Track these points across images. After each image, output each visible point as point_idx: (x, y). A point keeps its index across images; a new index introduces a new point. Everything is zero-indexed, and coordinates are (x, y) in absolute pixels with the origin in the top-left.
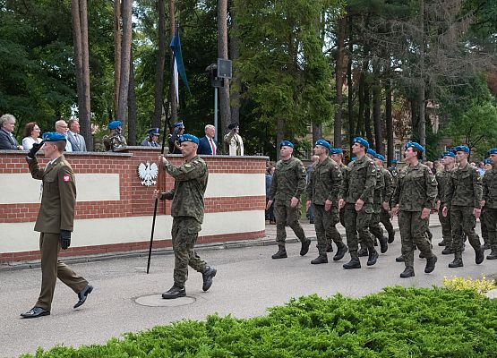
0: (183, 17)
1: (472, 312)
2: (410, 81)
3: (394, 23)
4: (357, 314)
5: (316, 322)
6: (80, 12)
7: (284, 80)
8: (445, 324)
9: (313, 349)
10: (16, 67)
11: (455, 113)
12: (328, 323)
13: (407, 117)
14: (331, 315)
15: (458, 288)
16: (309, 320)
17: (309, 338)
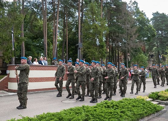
0: (69, 33)
1: (144, 104)
2: (124, 48)
3: (120, 35)
4: (118, 105)
5: (108, 107)
6: (45, 31)
7: (95, 48)
8: (138, 107)
9: (109, 113)
10: (29, 44)
11: (134, 56)
12: (111, 107)
13: (123, 57)
14: (112, 105)
15: (140, 98)
16: (107, 106)
17: (108, 111)
